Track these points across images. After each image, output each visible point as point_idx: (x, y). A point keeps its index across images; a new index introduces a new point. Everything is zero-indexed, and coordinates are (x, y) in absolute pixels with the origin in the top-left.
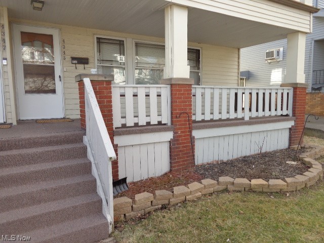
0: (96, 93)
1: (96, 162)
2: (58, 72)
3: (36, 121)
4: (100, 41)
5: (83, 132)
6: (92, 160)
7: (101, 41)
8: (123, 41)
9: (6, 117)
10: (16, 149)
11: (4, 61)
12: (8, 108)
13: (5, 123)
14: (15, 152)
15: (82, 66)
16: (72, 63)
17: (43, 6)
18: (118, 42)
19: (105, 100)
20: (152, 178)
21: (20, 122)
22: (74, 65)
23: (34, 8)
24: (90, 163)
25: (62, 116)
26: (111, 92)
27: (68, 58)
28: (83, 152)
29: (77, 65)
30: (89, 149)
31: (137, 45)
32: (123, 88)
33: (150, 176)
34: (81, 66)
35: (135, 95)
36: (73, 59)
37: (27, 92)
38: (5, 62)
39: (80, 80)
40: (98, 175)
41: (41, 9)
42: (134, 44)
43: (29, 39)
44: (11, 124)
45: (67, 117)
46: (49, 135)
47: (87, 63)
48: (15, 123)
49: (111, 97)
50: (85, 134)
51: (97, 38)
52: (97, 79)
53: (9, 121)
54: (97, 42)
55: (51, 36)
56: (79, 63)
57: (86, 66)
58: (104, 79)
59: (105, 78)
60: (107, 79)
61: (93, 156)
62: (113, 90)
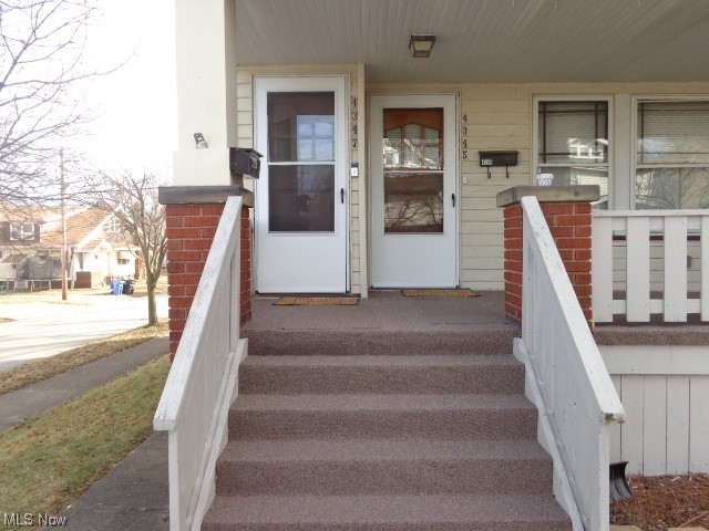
0: (554, 232)
1: (550, 411)
2: (450, 186)
3: (402, 291)
4: (546, 109)
5: (512, 328)
6: (539, 404)
7: (549, 108)
8: (606, 103)
9: (349, 280)
10: (372, 354)
11: (353, 169)
12: (355, 261)
13: (347, 294)
14: (369, 361)
15: (502, 169)
16: (481, 165)
17: (432, 46)
18: (593, 108)
19: (574, 250)
20: (700, 475)
21: (373, 291)
22: (485, 169)
23: (416, 54)
24: (535, 411)
25: (453, 284)
26: (589, 231)
27: (473, 155)
28: (515, 379)
29: (491, 169)
30: (530, 375)
31: (643, 108)
32: (623, 221)
33: (695, 470)
34: (499, 171)
35: (657, 238)
36: (483, 155)
37: (387, 230)
38: (354, 171)
39: (510, 201)
40: (558, 448)
41: (426, 54)
42: (635, 108)
43: (397, 121)
44: (358, 295)
45: (464, 286)
46: (436, 329)
47: (514, 163)
48: (365, 295)
49: (588, 243)
50: (519, 334)
51: (540, 103)
52: (555, 199)
53: (354, 291)
54: (540, 112)
55: (440, 111)
56: (496, 164)
57: (510, 169)
58: (573, 198)
59: (577, 194)
60: (581, 198)
61: (542, 395)
62: (594, 225)
